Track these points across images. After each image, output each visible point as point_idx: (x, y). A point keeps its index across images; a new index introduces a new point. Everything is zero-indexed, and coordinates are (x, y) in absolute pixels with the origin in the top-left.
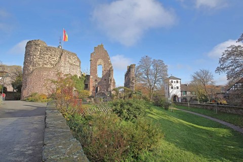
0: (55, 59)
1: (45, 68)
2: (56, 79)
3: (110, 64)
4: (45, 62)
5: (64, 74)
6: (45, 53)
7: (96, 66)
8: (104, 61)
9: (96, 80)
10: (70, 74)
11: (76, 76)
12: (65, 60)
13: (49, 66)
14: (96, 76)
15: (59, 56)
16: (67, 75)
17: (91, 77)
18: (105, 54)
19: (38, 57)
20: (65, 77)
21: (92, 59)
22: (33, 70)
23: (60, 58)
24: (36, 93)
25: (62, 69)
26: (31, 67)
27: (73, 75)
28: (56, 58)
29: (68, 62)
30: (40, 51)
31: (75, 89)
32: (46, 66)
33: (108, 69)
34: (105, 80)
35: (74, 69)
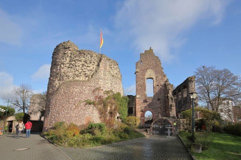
0: (91, 68)
1: (77, 81)
2: (92, 98)
3: (165, 76)
4: (77, 73)
5: (104, 90)
6: (77, 58)
7: (144, 79)
8: (156, 72)
9: (145, 101)
10: (111, 91)
11: (119, 94)
12: (105, 69)
13: (82, 78)
14: (145, 95)
15: (96, 63)
16: (107, 92)
17: (138, 96)
18: (156, 62)
19: (67, 65)
20: (106, 96)
21: (138, 70)
22: (60, 86)
23: (98, 65)
24: (62, 123)
25: (101, 83)
26: (57, 82)
27: (115, 93)
28: (93, 67)
29: (110, 72)
30: (71, 57)
31: (118, 115)
32: (77, 79)
33: (162, 83)
34: (159, 100)
35: (116, 83)
